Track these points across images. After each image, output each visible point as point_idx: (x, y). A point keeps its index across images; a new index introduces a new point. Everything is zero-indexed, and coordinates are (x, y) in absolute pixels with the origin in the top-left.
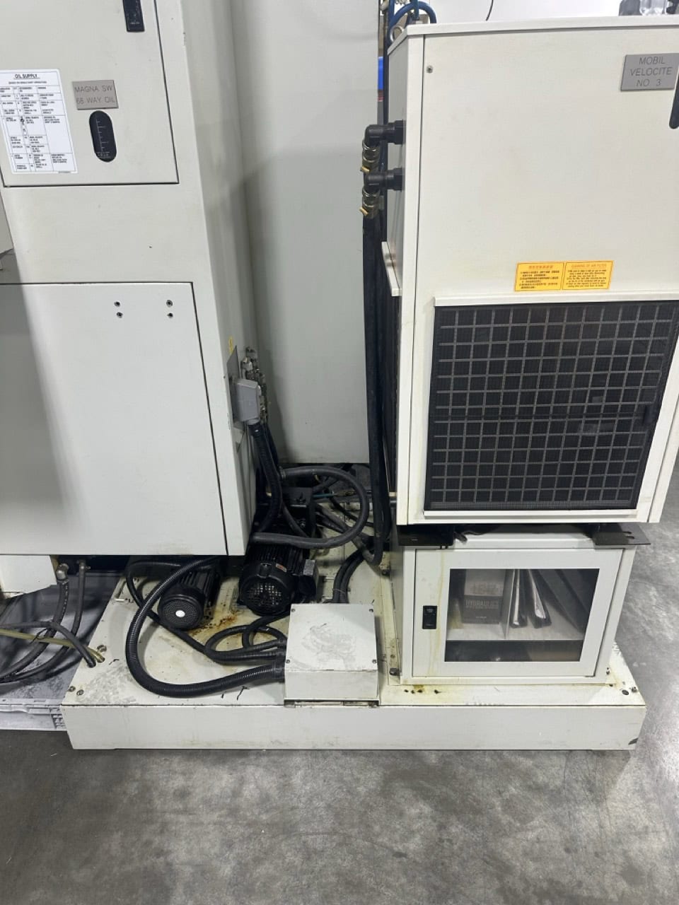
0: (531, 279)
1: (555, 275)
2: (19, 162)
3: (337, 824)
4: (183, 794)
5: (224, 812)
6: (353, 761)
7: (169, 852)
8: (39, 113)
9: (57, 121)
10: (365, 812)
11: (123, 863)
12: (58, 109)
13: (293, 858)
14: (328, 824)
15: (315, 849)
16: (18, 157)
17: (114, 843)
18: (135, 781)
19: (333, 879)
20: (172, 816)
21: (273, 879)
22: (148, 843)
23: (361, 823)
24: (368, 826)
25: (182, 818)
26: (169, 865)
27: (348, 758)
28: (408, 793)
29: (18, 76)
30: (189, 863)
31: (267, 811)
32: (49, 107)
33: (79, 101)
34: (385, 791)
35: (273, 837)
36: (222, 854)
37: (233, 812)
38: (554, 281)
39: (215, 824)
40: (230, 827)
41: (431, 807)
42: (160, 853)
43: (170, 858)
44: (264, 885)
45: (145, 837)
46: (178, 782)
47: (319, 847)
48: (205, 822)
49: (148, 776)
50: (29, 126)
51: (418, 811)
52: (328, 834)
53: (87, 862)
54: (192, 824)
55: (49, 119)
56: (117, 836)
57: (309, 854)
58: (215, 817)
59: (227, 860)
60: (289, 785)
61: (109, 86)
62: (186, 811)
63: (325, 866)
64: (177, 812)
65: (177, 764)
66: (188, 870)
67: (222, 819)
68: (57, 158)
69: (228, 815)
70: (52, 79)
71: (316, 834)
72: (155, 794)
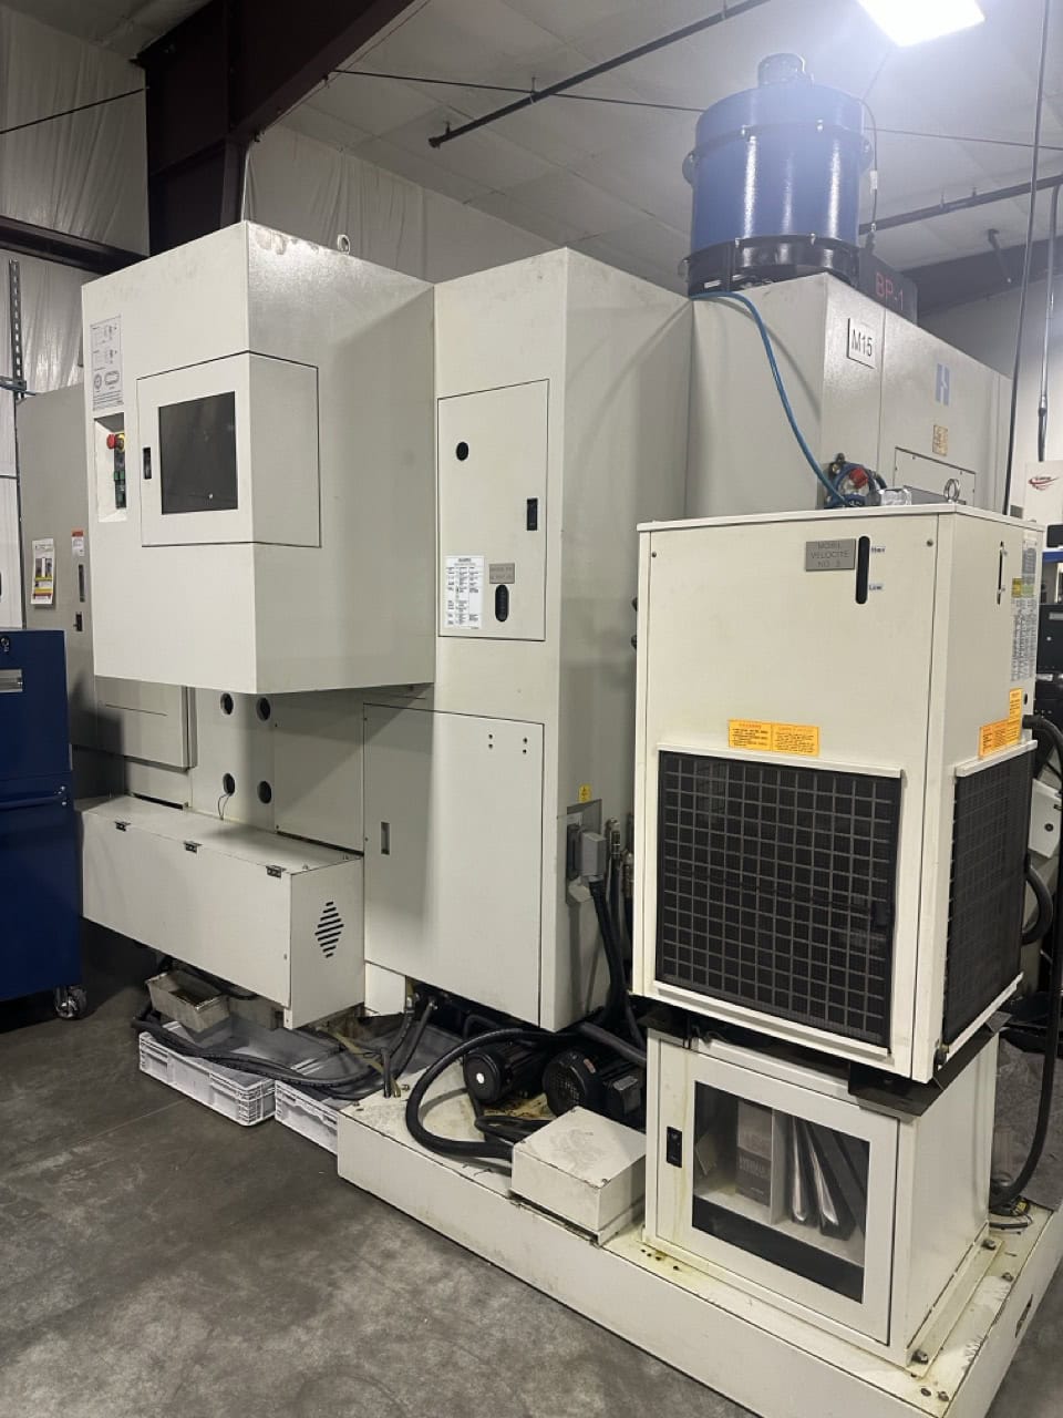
0: (742, 736)
1: (764, 735)
2: (451, 619)
3: (496, 1358)
4: (389, 1255)
5: (409, 1288)
6: (565, 1321)
7: (339, 1288)
8: (467, 585)
9: (477, 591)
10: (533, 1367)
11: (301, 1273)
12: (479, 583)
13: (432, 1357)
14: (487, 1354)
15: (457, 1363)
16: (450, 615)
17: (306, 1257)
18: (362, 1224)
19: (450, 1395)
20: (367, 1265)
21: (400, 1359)
22: (331, 1272)
23: (520, 1372)
24: (524, 1378)
25: (372, 1272)
26: (331, 1295)
27: (563, 1316)
28: (593, 1380)
29: (460, 560)
30: (346, 1305)
31: (444, 1310)
32: (475, 581)
33: (491, 578)
34: (572, 1364)
35: (431, 1330)
36: (377, 1316)
37: (416, 1293)
38: (764, 741)
39: (394, 1291)
40: (402, 1301)
41: (606, 1405)
42: (333, 1284)
43: (335, 1292)
44: (388, 1358)
45: (331, 1267)
46: (395, 1245)
47: (461, 1363)
48: (387, 1285)
49: (375, 1227)
50: (460, 594)
51: (588, 1400)
52: (480, 1359)
53: (279, 1257)
54: (375, 1280)
55: (474, 590)
56: (315, 1253)
57: (447, 1362)
58: (398, 1286)
59: (377, 1322)
60: (484, 1303)
61: (512, 567)
62: (379, 1269)
63: (452, 1381)
64: (372, 1265)
65: (406, 1231)
66: (341, 1308)
67: (402, 1292)
68: (472, 618)
69: (408, 1292)
70: (479, 563)
71: (469, 1352)
72: (368, 1242)
